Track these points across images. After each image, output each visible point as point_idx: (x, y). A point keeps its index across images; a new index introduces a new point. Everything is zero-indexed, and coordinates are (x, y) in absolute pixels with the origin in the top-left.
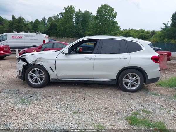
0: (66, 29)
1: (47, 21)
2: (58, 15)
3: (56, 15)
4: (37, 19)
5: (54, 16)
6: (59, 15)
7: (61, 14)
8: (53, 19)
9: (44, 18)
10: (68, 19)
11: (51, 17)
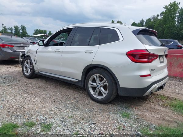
0: (164, 30)
1: (145, 23)
2: (158, 16)
3: (156, 16)
4: (134, 22)
5: (154, 17)
6: (160, 15)
7: (162, 14)
8: (152, 20)
9: (143, 20)
10: (168, 19)
11: (149, 18)
